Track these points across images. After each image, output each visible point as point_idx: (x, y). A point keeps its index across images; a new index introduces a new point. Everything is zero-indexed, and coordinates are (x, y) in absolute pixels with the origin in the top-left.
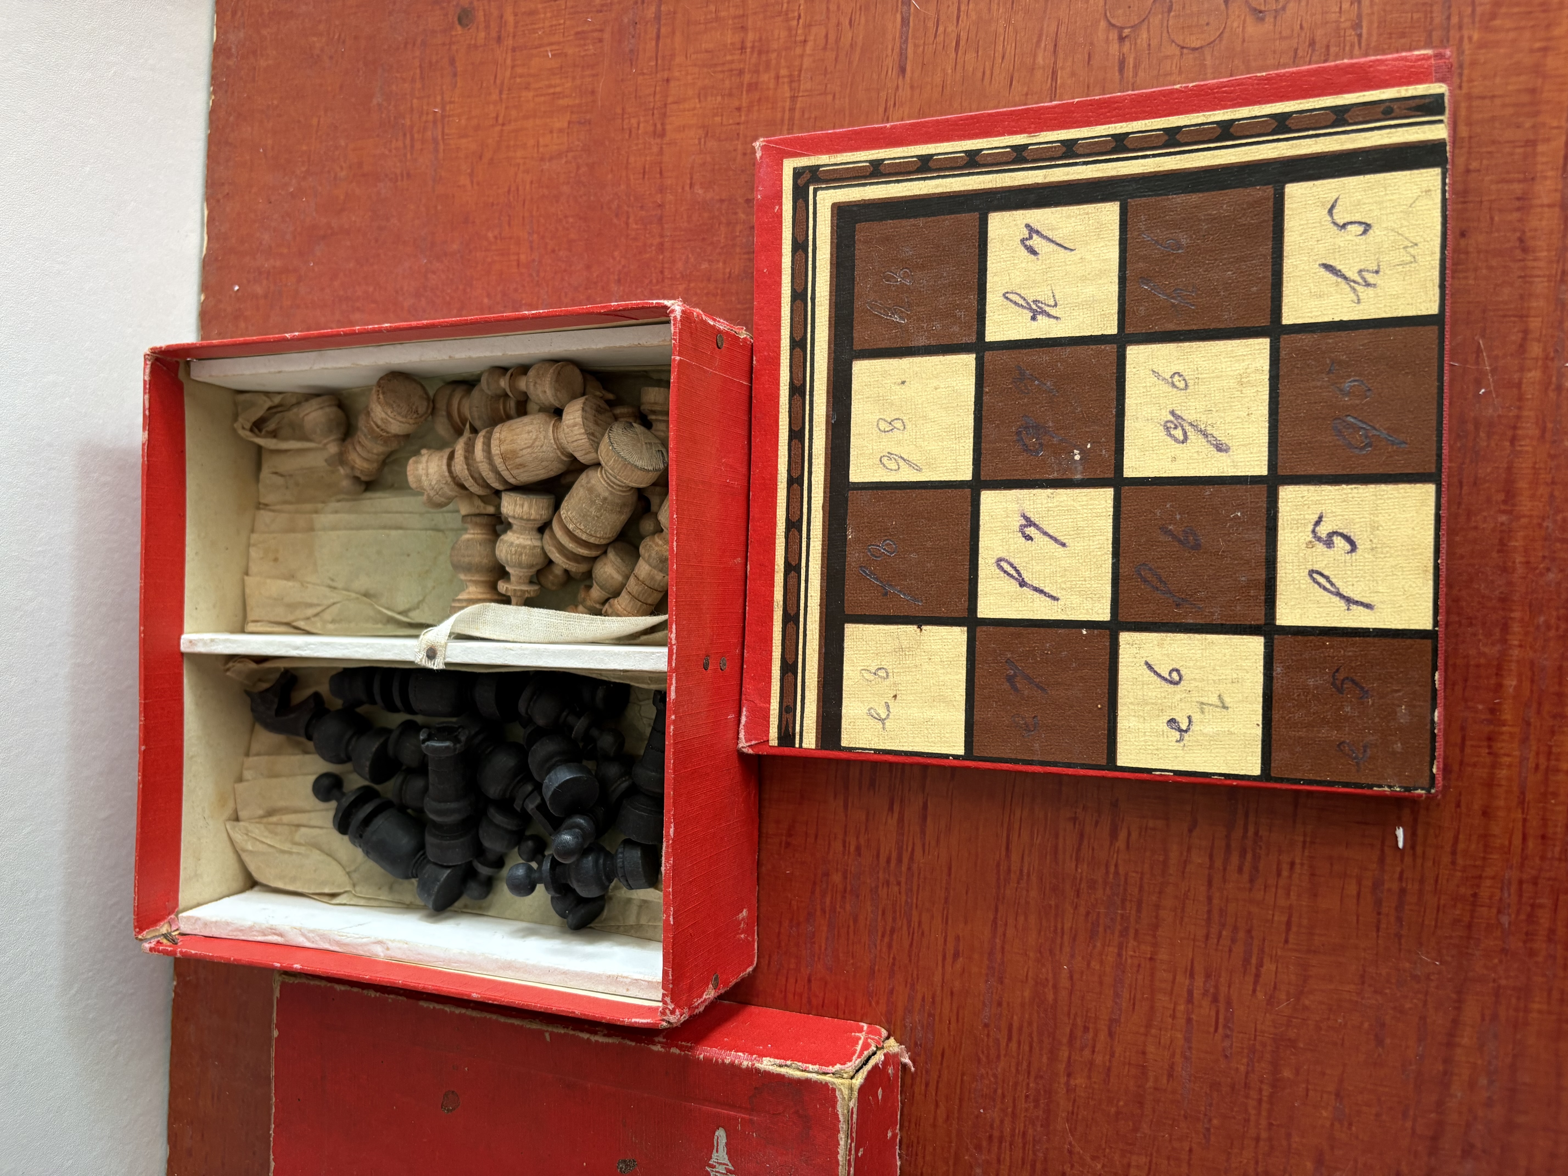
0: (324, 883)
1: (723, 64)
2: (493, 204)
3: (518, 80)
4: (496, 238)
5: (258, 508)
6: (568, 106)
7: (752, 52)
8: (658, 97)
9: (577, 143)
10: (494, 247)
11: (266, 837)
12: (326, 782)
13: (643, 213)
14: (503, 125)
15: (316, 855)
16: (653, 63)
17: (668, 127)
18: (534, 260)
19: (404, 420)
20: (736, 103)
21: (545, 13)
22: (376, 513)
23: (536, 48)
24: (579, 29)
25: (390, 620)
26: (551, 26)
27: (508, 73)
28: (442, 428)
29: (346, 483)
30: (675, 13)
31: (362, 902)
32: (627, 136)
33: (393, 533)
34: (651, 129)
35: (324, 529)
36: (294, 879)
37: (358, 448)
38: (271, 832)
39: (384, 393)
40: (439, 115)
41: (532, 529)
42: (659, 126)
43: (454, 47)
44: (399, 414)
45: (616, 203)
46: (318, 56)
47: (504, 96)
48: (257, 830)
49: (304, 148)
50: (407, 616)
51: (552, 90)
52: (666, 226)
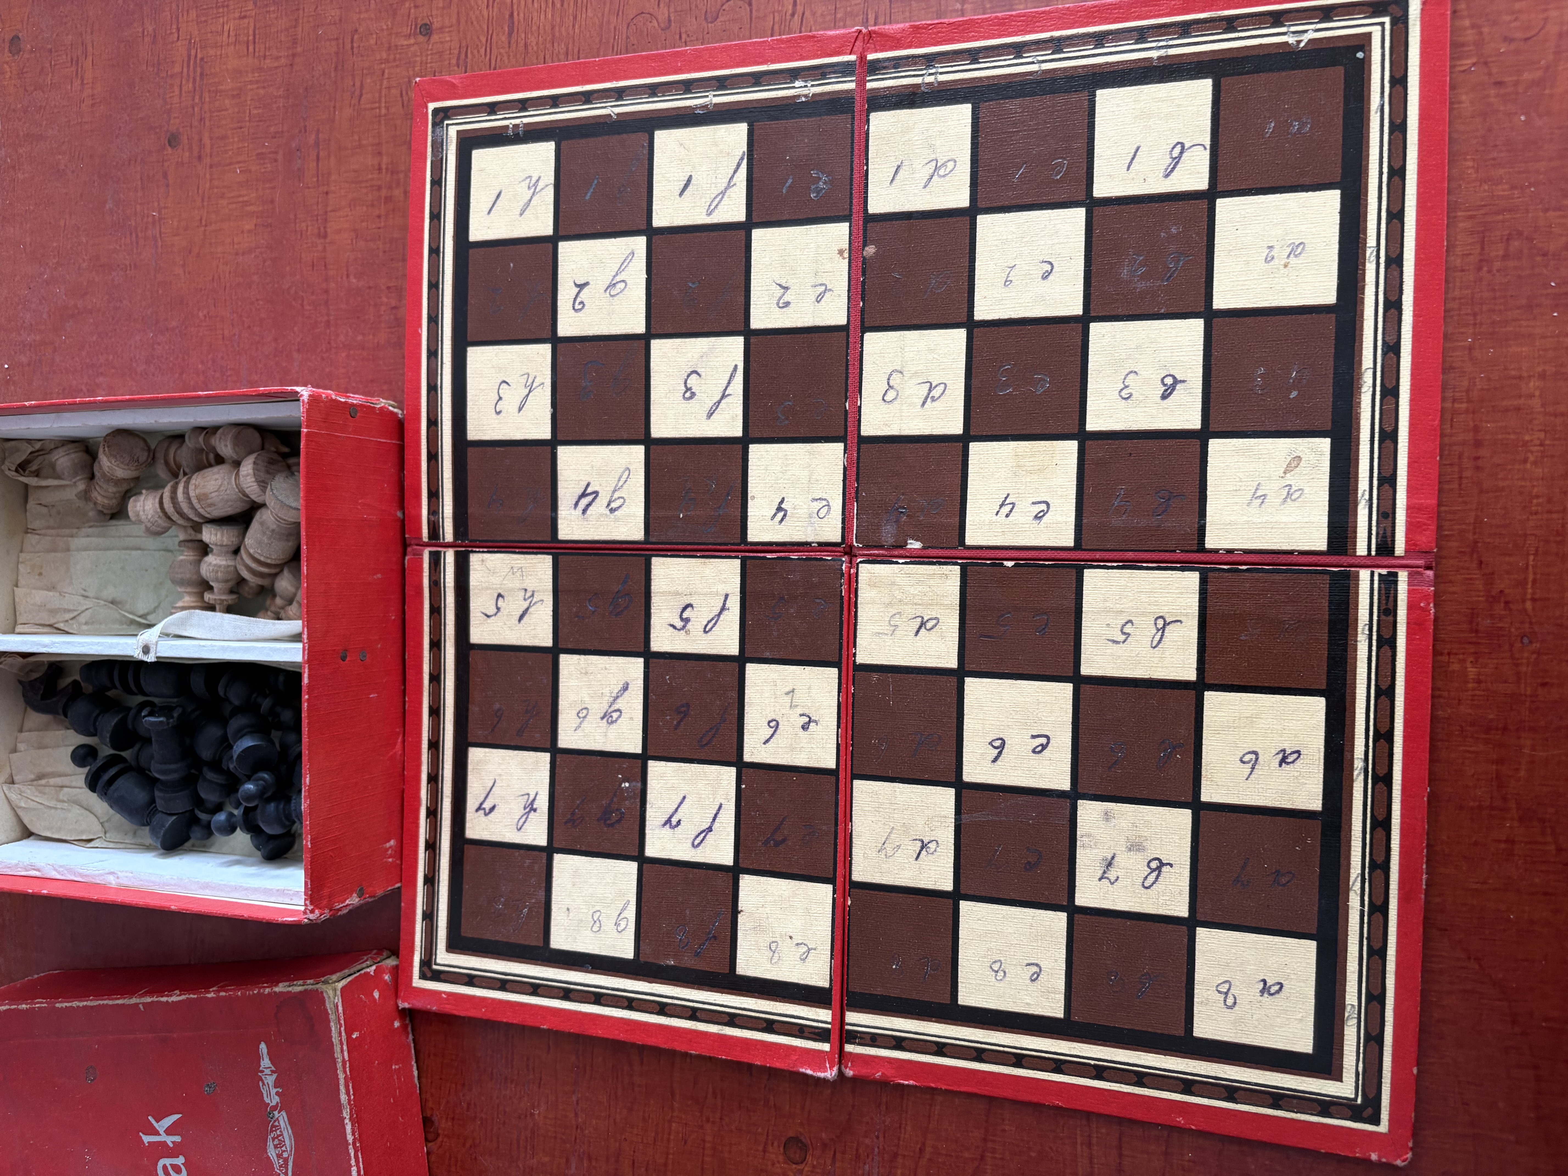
0: (82, 832)
1: (366, 181)
2: (201, 290)
3: (216, 190)
4: (205, 316)
5: (27, 533)
6: (254, 212)
7: (387, 173)
8: (320, 206)
9: (262, 242)
10: (204, 324)
11: (36, 796)
12: (82, 751)
13: (314, 297)
14: (206, 226)
15: (77, 810)
16: (315, 179)
17: (329, 230)
18: (235, 335)
19: (126, 467)
20: (377, 212)
21: (233, 138)
22: (120, 537)
23: (227, 165)
24: (260, 151)
25: (132, 622)
26: (238, 148)
27: (208, 185)
28: (161, 471)
29: (91, 514)
30: (329, 140)
31: (112, 845)
32: (299, 237)
33: (134, 553)
34: (316, 231)
35: (78, 550)
36: (59, 830)
37: (97, 488)
38: (40, 792)
39: (108, 447)
40: (157, 218)
41: (227, 552)
42: (322, 229)
43: (166, 164)
44: (122, 463)
45: (294, 288)
46: (63, 170)
47: (205, 204)
48: (29, 791)
49: (55, 244)
50: (146, 619)
51: (241, 199)
52: (331, 307)
